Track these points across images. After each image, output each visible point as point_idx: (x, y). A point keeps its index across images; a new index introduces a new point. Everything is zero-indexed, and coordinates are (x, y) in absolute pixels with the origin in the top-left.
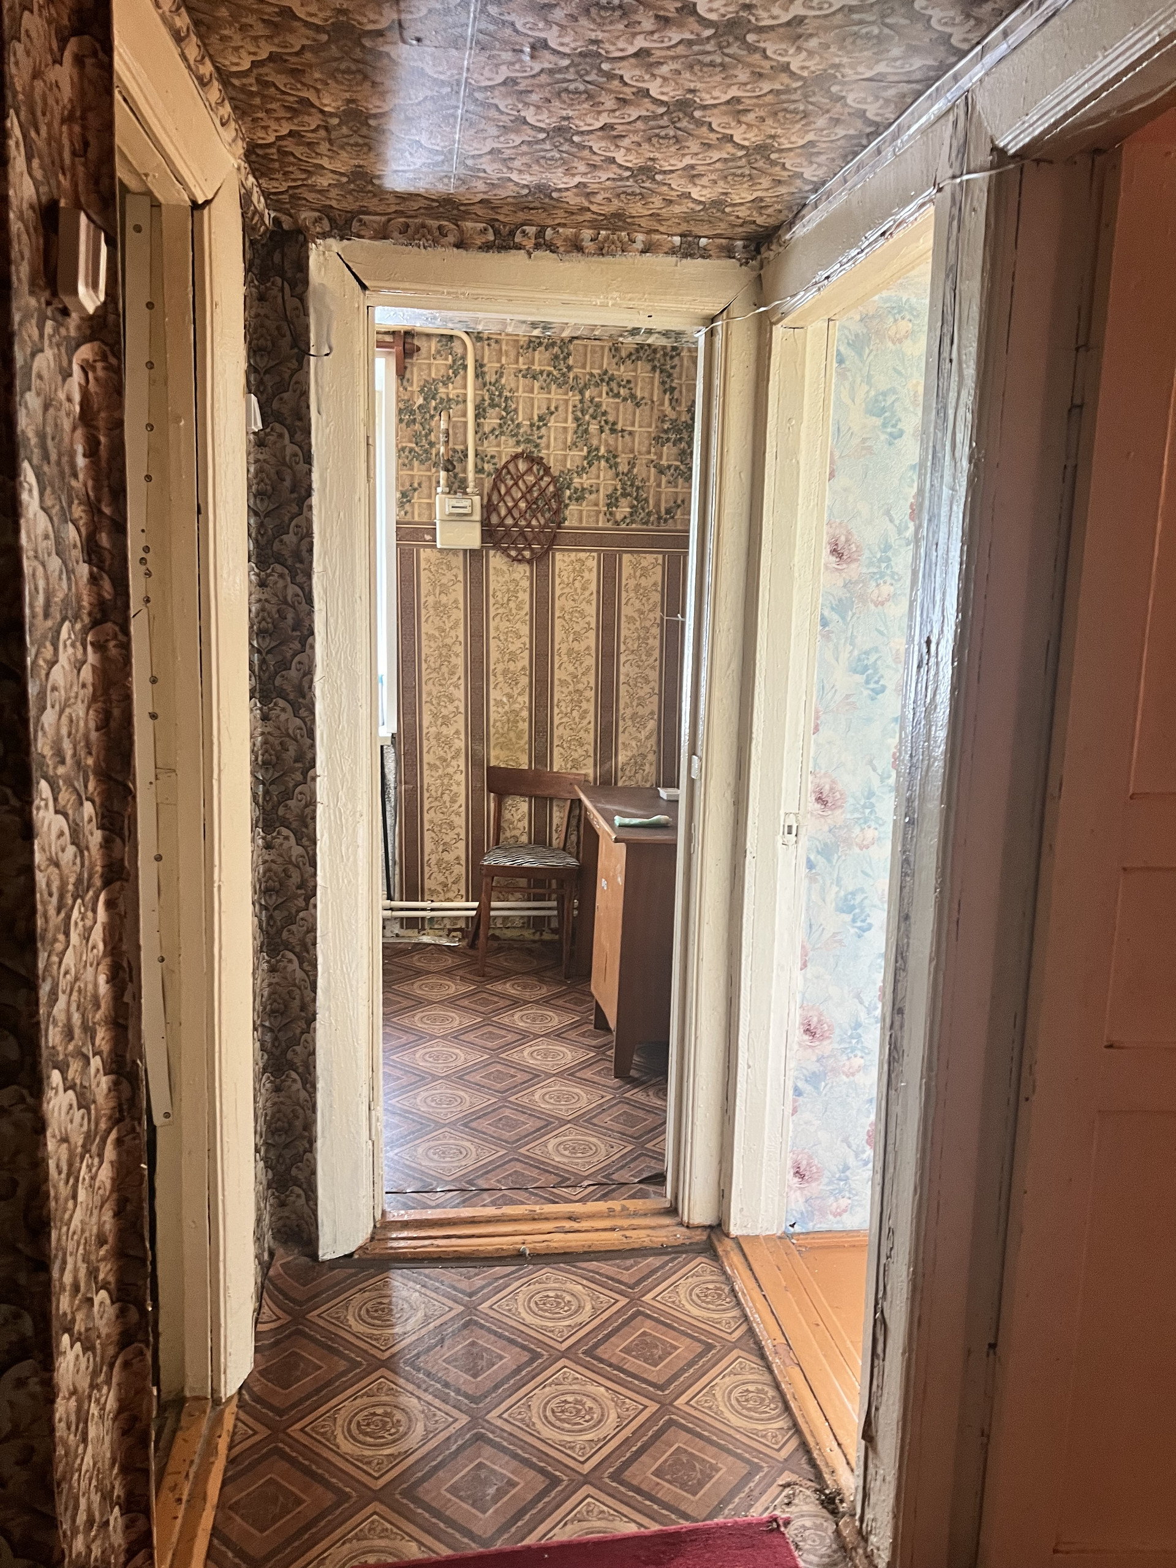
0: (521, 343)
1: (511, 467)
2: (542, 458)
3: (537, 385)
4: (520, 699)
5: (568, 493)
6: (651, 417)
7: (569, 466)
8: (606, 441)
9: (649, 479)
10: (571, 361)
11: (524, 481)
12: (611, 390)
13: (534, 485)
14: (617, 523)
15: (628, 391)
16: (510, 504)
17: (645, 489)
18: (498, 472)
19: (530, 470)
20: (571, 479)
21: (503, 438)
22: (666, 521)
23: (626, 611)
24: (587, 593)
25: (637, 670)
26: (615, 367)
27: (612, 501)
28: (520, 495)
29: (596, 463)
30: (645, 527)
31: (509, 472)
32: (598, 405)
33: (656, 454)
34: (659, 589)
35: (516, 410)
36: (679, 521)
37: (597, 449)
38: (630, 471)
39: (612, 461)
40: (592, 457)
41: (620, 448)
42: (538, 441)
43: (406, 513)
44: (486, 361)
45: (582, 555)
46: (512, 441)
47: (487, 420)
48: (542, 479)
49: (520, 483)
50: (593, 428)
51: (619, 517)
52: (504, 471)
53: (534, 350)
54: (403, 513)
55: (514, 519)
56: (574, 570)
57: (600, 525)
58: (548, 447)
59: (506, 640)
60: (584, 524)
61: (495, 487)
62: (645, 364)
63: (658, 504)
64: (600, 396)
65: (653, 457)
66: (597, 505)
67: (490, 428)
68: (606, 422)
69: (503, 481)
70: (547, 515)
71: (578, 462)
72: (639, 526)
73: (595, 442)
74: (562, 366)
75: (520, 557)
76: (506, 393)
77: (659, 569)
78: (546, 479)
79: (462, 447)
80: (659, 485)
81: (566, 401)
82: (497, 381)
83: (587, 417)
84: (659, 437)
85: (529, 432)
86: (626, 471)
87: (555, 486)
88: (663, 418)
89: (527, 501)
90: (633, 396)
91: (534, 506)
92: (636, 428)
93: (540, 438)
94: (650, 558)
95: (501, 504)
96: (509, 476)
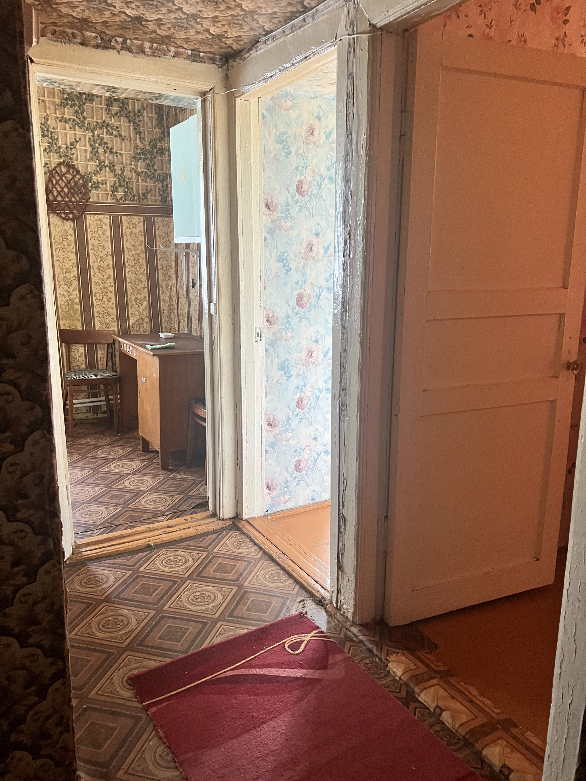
0: (57, 103)
1: (58, 169)
2: (74, 165)
3: (67, 126)
4: (74, 293)
5: (90, 184)
6: (130, 146)
7: (89, 170)
8: (108, 157)
9: (132, 178)
10: (85, 114)
11: (66, 177)
12: (108, 131)
13: (71, 180)
14: (117, 200)
15: (117, 132)
16: (59, 189)
17: (131, 183)
18: (51, 172)
19: (68, 172)
20: (91, 177)
21: (51, 154)
22: (143, 199)
23: (126, 245)
24: (105, 237)
25: (135, 275)
26: (109, 119)
27: (114, 189)
28: (64, 184)
29: (104, 169)
30: (132, 202)
31: (57, 172)
32: (102, 139)
33: (134, 165)
34: (143, 234)
35: (57, 139)
36: (149, 200)
37: (104, 162)
38: (122, 174)
39: (112, 168)
40: (101, 166)
41: (116, 162)
42: (71, 156)
45: (101, 217)
46: (56, 156)
48: (75, 176)
49: (64, 178)
50: (101, 150)
51: (118, 197)
52: (54, 172)
53: (64, 107)
55: (62, 197)
56: (97, 225)
57: (109, 201)
58: (77, 159)
59: (63, 262)
60: (100, 201)
61: (50, 180)
62: (125, 119)
63: (138, 191)
64: (103, 134)
65: (133, 167)
66: (106, 191)
68: (107, 148)
69: (54, 177)
70: (80, 196)
71: (94, 168)
72: (130, 202)
73: (102, 158)
74: (81, 116)
75: (67, 218)
76: (51, 130)
77: (142, 224)
78: (77, 176)
80: (138, 181)
81: (85, 136)
82: (44, 123)
83: (97, 145)
84: (135, 157)
85: (66, 151)
86: (120, 173)
87: (83, 180)
88: (136, 147)
89: (68, 188)
90: (120, 135)
91: (72, 191)
92: (123, 152)
93: (73, 154)
94: (137, 218)
95: (54, 189)
96: (57, 175)
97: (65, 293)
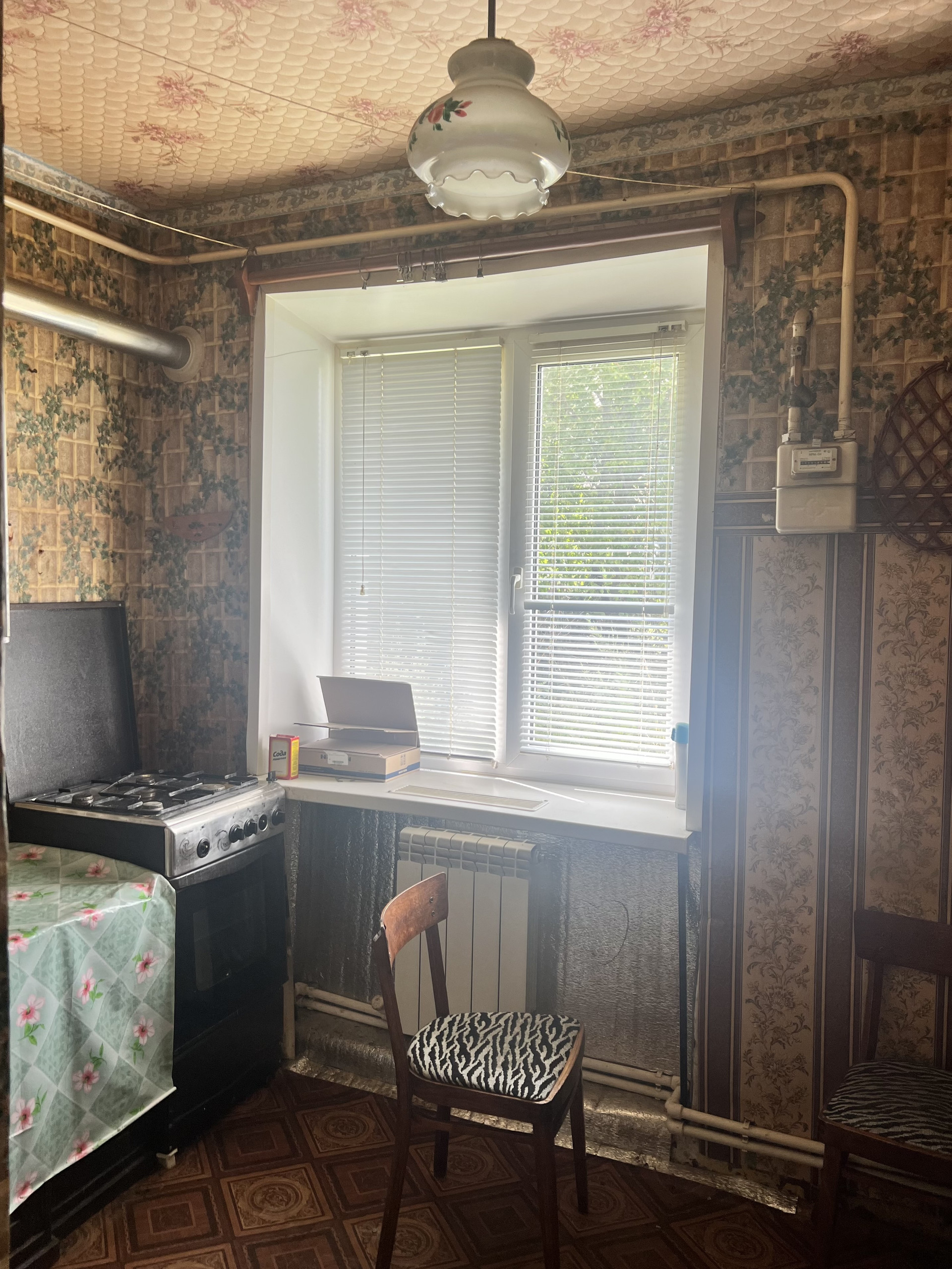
1: (923, 391)
16: (918, 453)
18: (897, 402)
21: (908, 342)
28: (937, 435)
31: (917, 399)
35: (935, 293)
43: (732, 482)
44: (881, 218)
46: (924, 346)
47: (880, 317)
49: (940, 416)
52: (908, 398)
54: (727, 481)
55: (924, 477)
59: (901, 687)
61: (890, 426)
67: (886, 327)
69: (906, 415)
75: (933, 544)
76: (918, 266)
79: (830, 366)
82: (900, 246)
95: (901, 454)
96: (917, 406)
97: (896, 792)
